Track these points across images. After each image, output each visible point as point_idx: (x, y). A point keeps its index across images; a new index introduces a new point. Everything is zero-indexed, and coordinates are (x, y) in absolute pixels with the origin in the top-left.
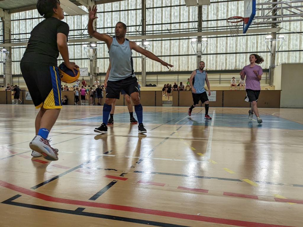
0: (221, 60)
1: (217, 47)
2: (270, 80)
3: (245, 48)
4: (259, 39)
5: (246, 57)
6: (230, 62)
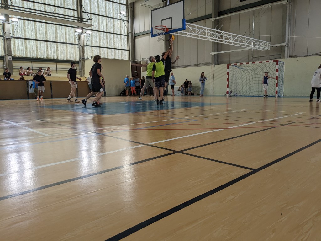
0: (32, 47)
1: (25, 31)
2: (81, 71)
3: (55, 37)
4: (67, 30)
5: (57, 47)
6: (41, 50)
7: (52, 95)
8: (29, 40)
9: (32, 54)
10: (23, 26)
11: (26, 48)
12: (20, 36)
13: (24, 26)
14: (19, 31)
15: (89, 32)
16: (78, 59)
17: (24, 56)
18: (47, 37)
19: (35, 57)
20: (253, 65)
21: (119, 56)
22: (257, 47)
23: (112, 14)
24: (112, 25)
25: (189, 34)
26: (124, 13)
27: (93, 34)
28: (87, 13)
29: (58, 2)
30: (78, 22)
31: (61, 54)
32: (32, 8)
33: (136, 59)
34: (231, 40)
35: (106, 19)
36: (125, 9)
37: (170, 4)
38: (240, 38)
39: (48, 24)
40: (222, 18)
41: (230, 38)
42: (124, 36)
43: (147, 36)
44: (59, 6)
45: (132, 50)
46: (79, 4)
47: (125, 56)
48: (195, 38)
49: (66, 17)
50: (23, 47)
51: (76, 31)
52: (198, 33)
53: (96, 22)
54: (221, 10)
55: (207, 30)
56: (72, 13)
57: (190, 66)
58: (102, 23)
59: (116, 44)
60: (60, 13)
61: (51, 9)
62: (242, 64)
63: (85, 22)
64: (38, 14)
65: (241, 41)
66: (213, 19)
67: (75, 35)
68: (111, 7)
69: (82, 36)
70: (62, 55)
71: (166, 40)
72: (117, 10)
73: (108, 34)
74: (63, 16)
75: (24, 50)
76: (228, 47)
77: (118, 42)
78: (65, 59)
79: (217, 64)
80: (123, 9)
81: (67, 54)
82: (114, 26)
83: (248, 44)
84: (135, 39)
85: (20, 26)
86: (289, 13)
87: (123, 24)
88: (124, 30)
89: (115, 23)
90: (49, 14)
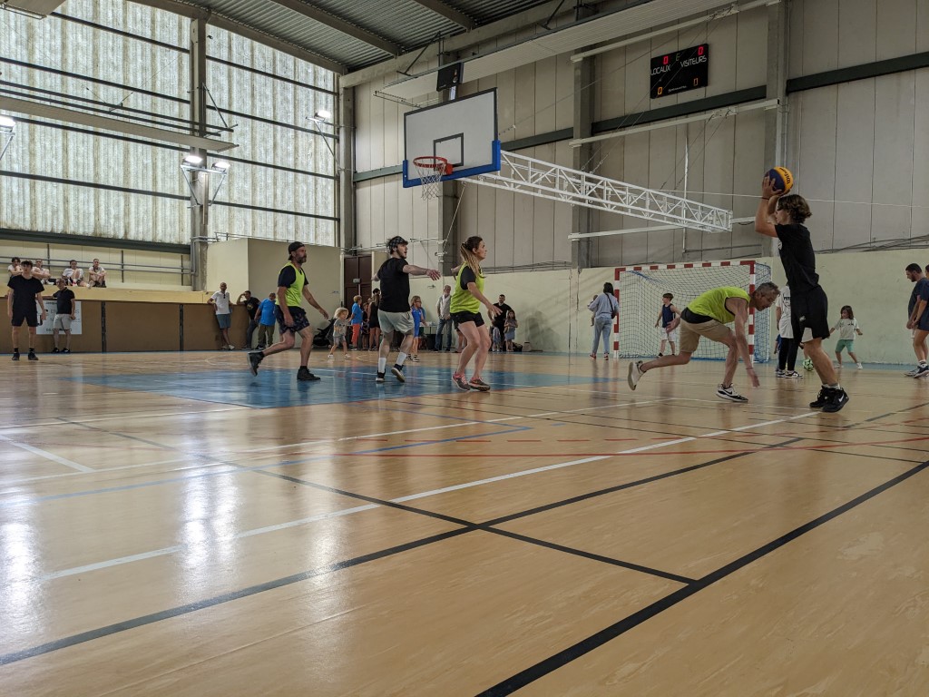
0: (50, 201)
1: (34, 155)
2: (195, 275)
3: (121, 174)
4: (159, 156)
5: (127, 205)
6: (78, 210)
7: (104, 344)
8: (43, 182)
9: (49, 222)
10: (27, 139)
11: (33, 204)
12: (17, 169)
13: (32, 140)
14: (14, 155)
15: (223, 164)
16: (186, 240)
17: (27, 226)
18: (97, 174)
19: (59, 229)
20: (685, 273)
21: (308, 235)
22: (697, 224)
23: (292, 115)
24: (291, 148)
25: (509, 183)
26: (327, 114)
27: (236, 170)
28: (220, 110)
29: (135, 77)
30: (194, 135)
31: (137, 225)
32: (58, 90)
33: (358, 244)
34: (625, 201)
35: (275, 130)
36: (331, 105)
37: (458, 99)
38: (650, 196)
39: (102, 138)
40: (600, 142)
41: (623, 196)
42: (324, 179)
43: (390, 181)
44: (139, 87)
45: (349, 220)
46: (196, 85)
47: (327, 234)
48: (526, 192)
49: (159, 120)
50: (24, 199)
51: (184, 161)
52: (534, 179)
53: (244, 137)
54: (597, 119)
55: (561, 173)
56: (177, 110)
57: (512, 269)
58: (264, 140)
59: (303, 200)
60: (139, 108)
61: (114, 96)
62: (656, 268)
63: (211, 137)
64: (75, 109)
65: (653, 206)
66: (577, 142)
67: (181, 173)
68: (290, 96)
69: (202, 176)
70: (141, 229)
71: (445, 196)
72: (307, 105)
73: (279, 171)
74: (149, 118)
75: (28, 209)
76: (619, 221)
77: (307, 195)
78: (149, 238)
79: (588, 267)
80: (324, 102)
81: (155, 224)
82: (296, 149)
83: (671, 213)
84: (355, 188)
85: (17, 141)
86: (783, 135)
87: (324, 146)
88: (327, 163)
89: (300, 143)
90: (107, 109)
